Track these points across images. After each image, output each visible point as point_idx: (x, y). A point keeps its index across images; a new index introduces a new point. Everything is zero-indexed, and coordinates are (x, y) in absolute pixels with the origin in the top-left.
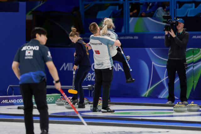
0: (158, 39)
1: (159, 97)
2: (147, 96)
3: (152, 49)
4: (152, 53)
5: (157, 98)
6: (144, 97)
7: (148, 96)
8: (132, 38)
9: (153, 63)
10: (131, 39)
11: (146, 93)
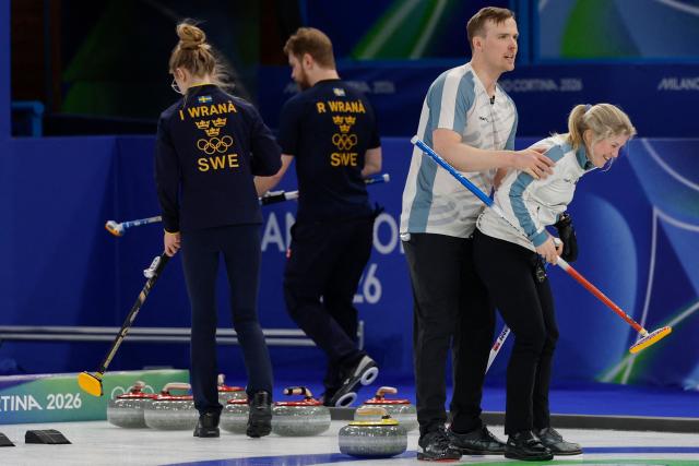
0: (683, 91)
1: (686, 388)
2: (624, 381)
3: (652, 143)
4: (654, 164)
5: (676, 389)
6: (614, 387)
7: (630, 380)
8: (549, 85)
9: (657, 212)
10: (546, 92)
11: (621, 368)
